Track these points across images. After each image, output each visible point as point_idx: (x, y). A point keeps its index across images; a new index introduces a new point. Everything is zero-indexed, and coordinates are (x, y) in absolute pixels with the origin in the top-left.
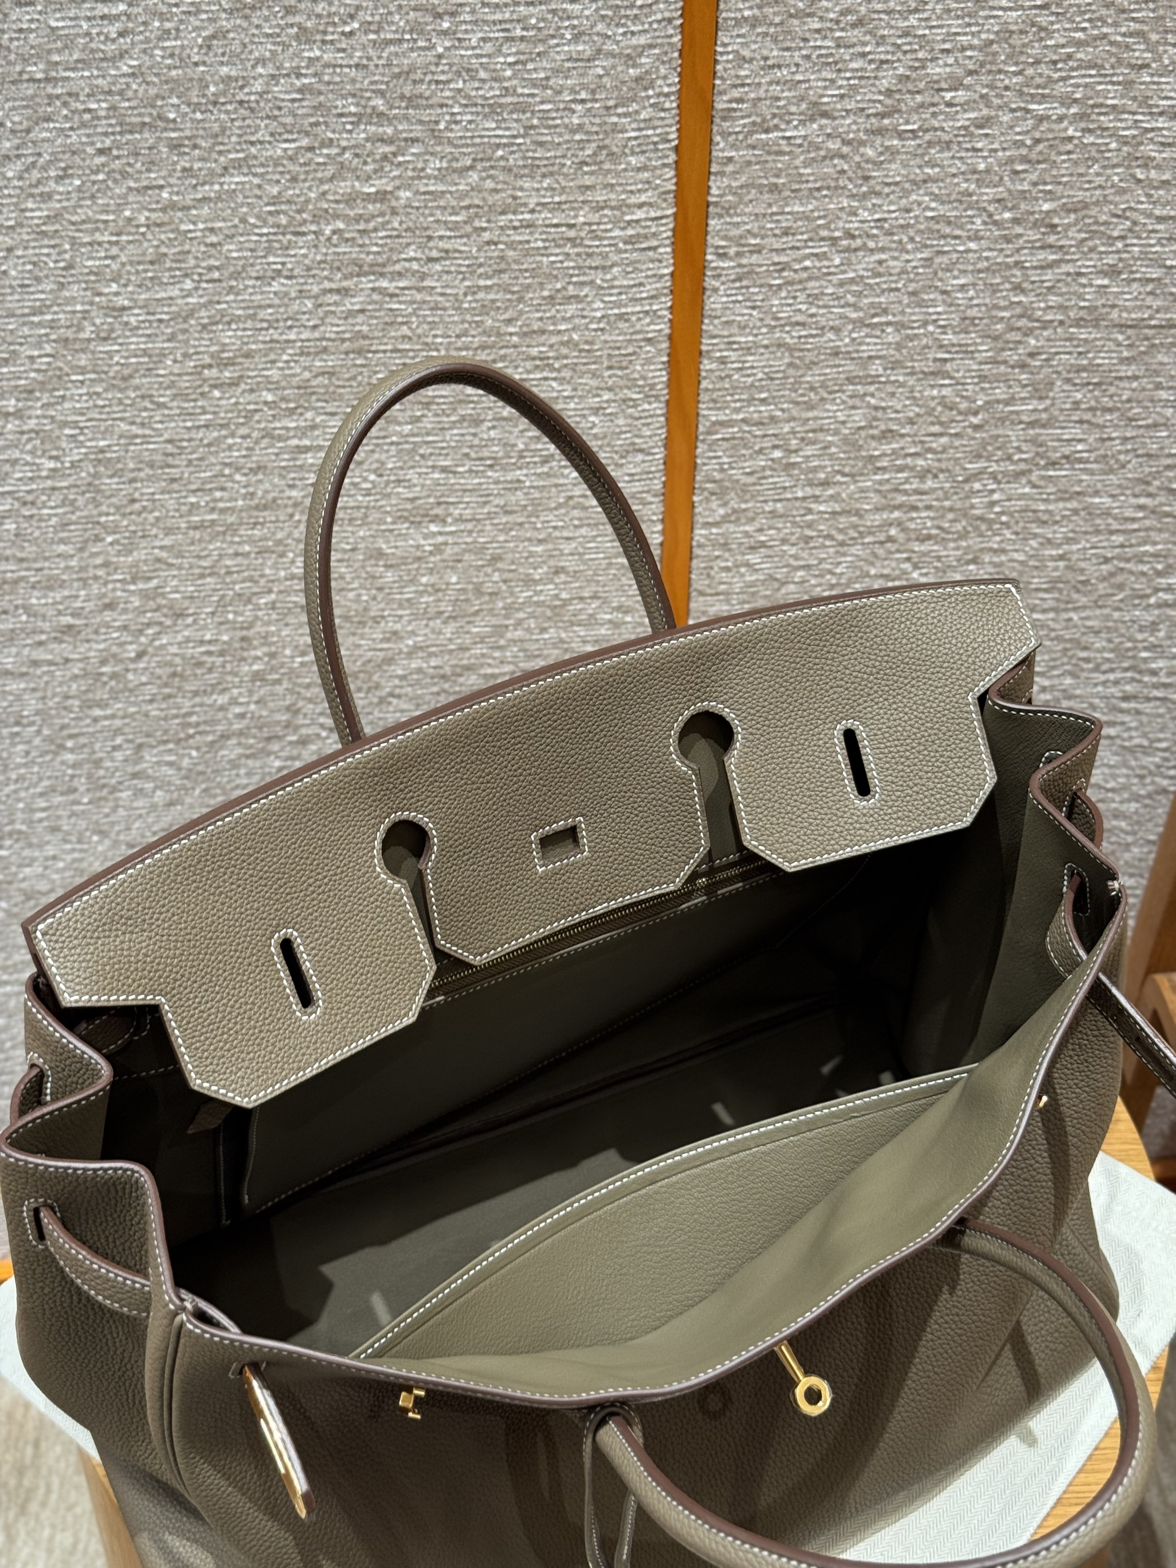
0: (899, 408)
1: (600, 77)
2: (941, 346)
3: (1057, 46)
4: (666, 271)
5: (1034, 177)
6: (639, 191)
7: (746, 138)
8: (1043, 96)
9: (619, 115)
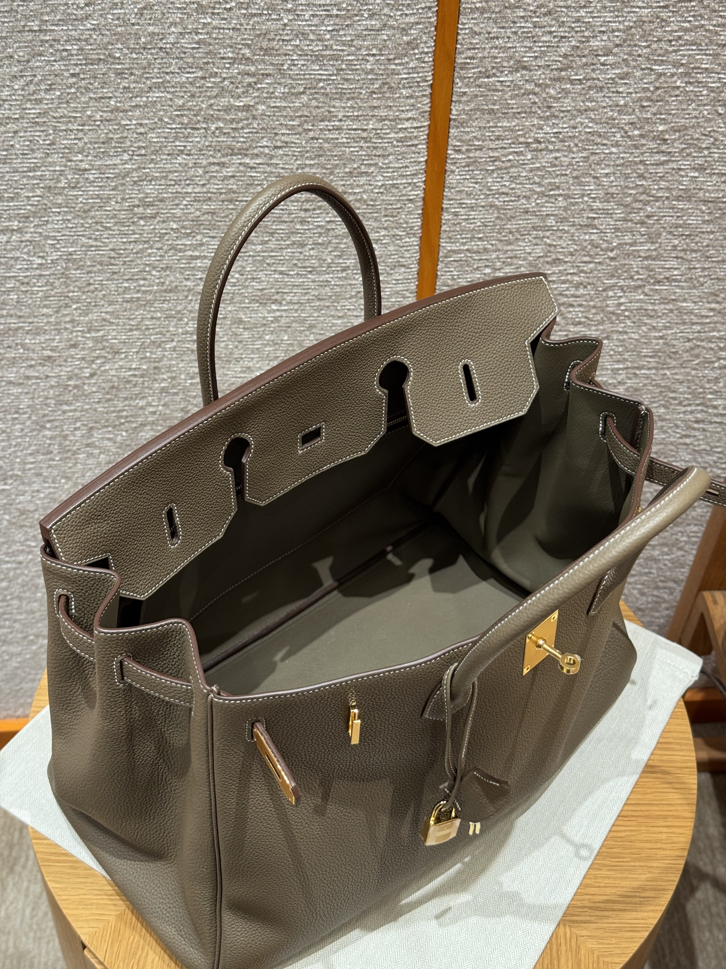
0: (564, 246)
1: (385, 41)
2: (592, 210)
3: (672, 31)
4: (422, 159)
5: (654, 110)
6: (407, 110)
7: (475, 81)
8: (662, 61)
9: (396, 64)
